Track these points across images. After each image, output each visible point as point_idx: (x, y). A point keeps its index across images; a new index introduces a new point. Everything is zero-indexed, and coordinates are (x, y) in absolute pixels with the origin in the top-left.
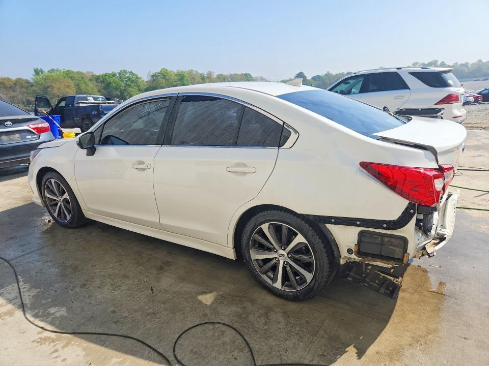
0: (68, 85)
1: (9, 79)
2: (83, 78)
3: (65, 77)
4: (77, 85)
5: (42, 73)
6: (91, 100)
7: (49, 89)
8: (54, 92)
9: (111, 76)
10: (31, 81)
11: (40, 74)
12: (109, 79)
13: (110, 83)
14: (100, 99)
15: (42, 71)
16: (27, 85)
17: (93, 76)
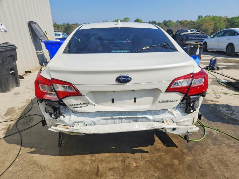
0: (211, 23)
1: (187, 21)
2: (220, 20)
3: (211, 20)
4: (216, 24)
5: (202, 18)
6: (189, 31)
7: (201, 26)
8: (203, 27)
9: (237, 18)
10: (195, 22)
11: (201, 18)
12: (235, 20)
13: (235, 22)
14: (194, 31)
15: (202, 17)
16: (193, 24)
17: (226, 19)
